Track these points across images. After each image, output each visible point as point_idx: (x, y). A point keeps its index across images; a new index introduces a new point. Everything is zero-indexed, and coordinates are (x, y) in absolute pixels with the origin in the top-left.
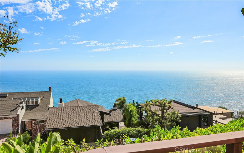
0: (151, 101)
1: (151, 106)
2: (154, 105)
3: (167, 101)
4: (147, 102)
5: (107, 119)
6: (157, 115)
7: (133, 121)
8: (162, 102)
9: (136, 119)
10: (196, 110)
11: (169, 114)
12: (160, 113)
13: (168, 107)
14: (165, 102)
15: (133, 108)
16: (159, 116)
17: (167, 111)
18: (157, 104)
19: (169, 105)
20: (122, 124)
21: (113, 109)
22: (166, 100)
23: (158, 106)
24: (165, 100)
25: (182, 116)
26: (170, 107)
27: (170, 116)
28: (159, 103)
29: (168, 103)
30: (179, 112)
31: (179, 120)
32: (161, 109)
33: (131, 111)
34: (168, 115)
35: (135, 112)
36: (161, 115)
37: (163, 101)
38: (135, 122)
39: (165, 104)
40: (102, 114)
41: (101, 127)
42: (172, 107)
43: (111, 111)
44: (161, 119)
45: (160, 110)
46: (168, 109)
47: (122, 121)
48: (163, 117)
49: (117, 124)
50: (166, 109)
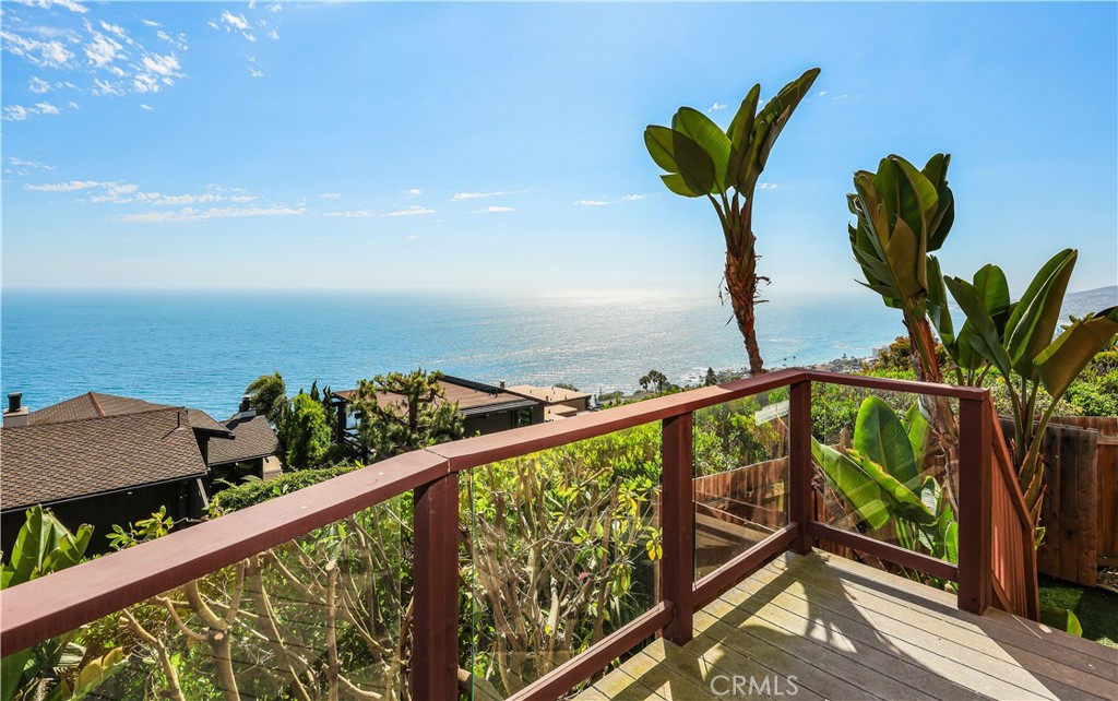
0: (377, 379)
1: (378, 394)
2: (385, 392)
3: (424, 376)
4: (363, 384)
5: (220, 452)
6: (396, 420)
7: (314, 449)
8: (410, 379)
9: (324, 443)
10: (502, 398)
11: (430, 415)
12: (404, 413)
13: (429, 393)
14: (420, 379)
15: (316, 409)
16: (402, 424)
17: (425, 406)
18: (397, 386)
19: (433, 386)
20: (272, 465)
21: (239, 417)
22: (422, 373)
23: (399, 392)
24: (419, 373)
25: (469, 418)
26: (434, 392)
27: (434, 418)
28: (402, 384)
29: (430, 383)
30: (460, 406)
31: (459, 428)
32: (406, 402)
33: (306, 418)
34: (427, 419)
35: (319, 421)
36: (406, 420)
37: (414, 378)
38: (321, 451)
39: (420, 384)
40: (203, 436)
41: (199, 481)
42: (440, 393)
43: (233, 424)
44: (409, 431)
45: (404, 403)
46: (430, 401)
47: (272, 454)
48: (413, 424)
49: (255, 466)
50: (422, 400)
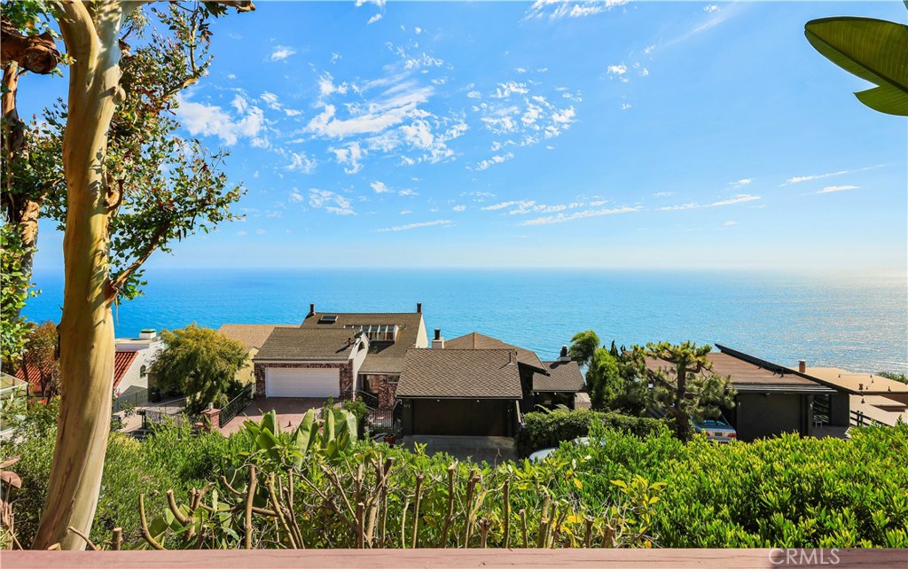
0: (648, 345)
1: (648, 360)
2: (655, 358)
3: (693, 348)
4: (636, 349)
5: (539, 383)
6: (663, 383)
7: (608, 394)
8: (679, 349)
9: (617, 390)
10: (788, 379)
11: (699, 385)
12: (672, 378)
13: (696, 364)
14: (687, 351)
15: (608, 361)
16: (669, 388)
17: (692, 377)
18: (665, 354)
19: (700, 359)
20: (584, 398)
21: (559, 360)
22: (691, 345)
23: (666, 359)
24: (688, 346)
25: (741, 393)
26: (700, 365)
27: (702, 389)
28: (671, 352)
29: (698, 355)
30: (731, 381)
31: (729, 402)
32: (674, 369)
33: (603, 369)
34: (695, 387)
35: (613, 373)
36: (675, 386)
37: (682, 349)
38: (613, 396)
39: (686, 355)
40: (526, 372)
41: (517, 402)
42: (707, 365)
43: (554, 365)
44: (675, 396)
45: (672, 370)
46: (697, 371)
47: (580, 391)
48: (681, 391)
49: (568, 399)
50: (689, 370)
